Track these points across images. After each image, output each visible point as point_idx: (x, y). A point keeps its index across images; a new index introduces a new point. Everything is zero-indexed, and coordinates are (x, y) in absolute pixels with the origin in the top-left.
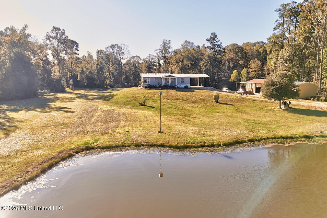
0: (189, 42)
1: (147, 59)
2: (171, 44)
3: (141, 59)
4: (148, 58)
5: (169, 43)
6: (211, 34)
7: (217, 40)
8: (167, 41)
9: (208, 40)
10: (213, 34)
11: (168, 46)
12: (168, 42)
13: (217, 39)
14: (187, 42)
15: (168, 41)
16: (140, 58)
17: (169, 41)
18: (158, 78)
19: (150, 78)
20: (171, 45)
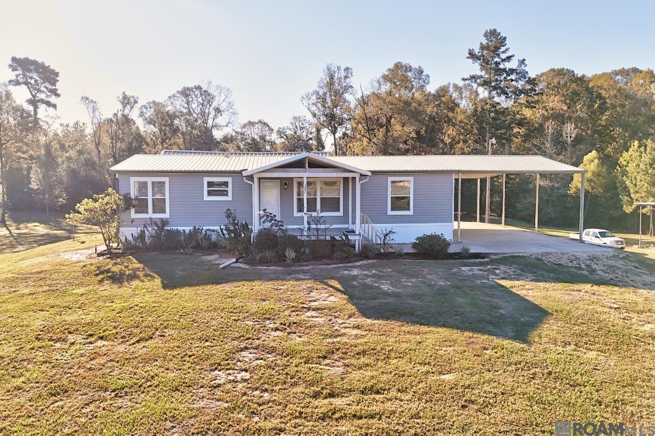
0: (409, 69)
1: (290, 129)
2: (352, 78)
3: (272, 130)
4: (291, 126)
5: (346, 77)
6: (485, 35)
7: (503, 56)
8: (339, 68)
9: (472, 55)
10: (493, 34)
11: (344, 84)
12: (343, 74)
13: (503, 52)
14: (402, 67)
15: (342, 68)
16: (268, 126)
17: (347, 69)
18: (229, 180)
19: (166, 180)
20: (353, 81)
